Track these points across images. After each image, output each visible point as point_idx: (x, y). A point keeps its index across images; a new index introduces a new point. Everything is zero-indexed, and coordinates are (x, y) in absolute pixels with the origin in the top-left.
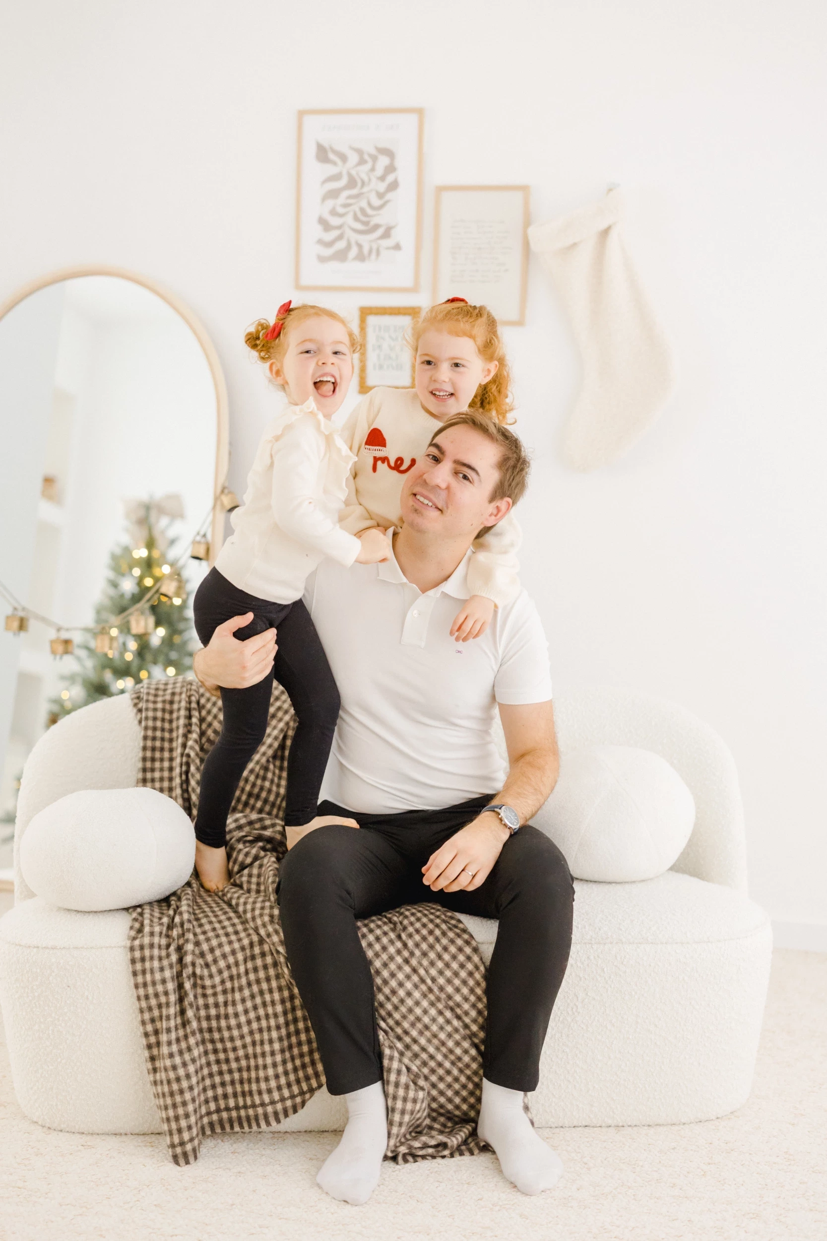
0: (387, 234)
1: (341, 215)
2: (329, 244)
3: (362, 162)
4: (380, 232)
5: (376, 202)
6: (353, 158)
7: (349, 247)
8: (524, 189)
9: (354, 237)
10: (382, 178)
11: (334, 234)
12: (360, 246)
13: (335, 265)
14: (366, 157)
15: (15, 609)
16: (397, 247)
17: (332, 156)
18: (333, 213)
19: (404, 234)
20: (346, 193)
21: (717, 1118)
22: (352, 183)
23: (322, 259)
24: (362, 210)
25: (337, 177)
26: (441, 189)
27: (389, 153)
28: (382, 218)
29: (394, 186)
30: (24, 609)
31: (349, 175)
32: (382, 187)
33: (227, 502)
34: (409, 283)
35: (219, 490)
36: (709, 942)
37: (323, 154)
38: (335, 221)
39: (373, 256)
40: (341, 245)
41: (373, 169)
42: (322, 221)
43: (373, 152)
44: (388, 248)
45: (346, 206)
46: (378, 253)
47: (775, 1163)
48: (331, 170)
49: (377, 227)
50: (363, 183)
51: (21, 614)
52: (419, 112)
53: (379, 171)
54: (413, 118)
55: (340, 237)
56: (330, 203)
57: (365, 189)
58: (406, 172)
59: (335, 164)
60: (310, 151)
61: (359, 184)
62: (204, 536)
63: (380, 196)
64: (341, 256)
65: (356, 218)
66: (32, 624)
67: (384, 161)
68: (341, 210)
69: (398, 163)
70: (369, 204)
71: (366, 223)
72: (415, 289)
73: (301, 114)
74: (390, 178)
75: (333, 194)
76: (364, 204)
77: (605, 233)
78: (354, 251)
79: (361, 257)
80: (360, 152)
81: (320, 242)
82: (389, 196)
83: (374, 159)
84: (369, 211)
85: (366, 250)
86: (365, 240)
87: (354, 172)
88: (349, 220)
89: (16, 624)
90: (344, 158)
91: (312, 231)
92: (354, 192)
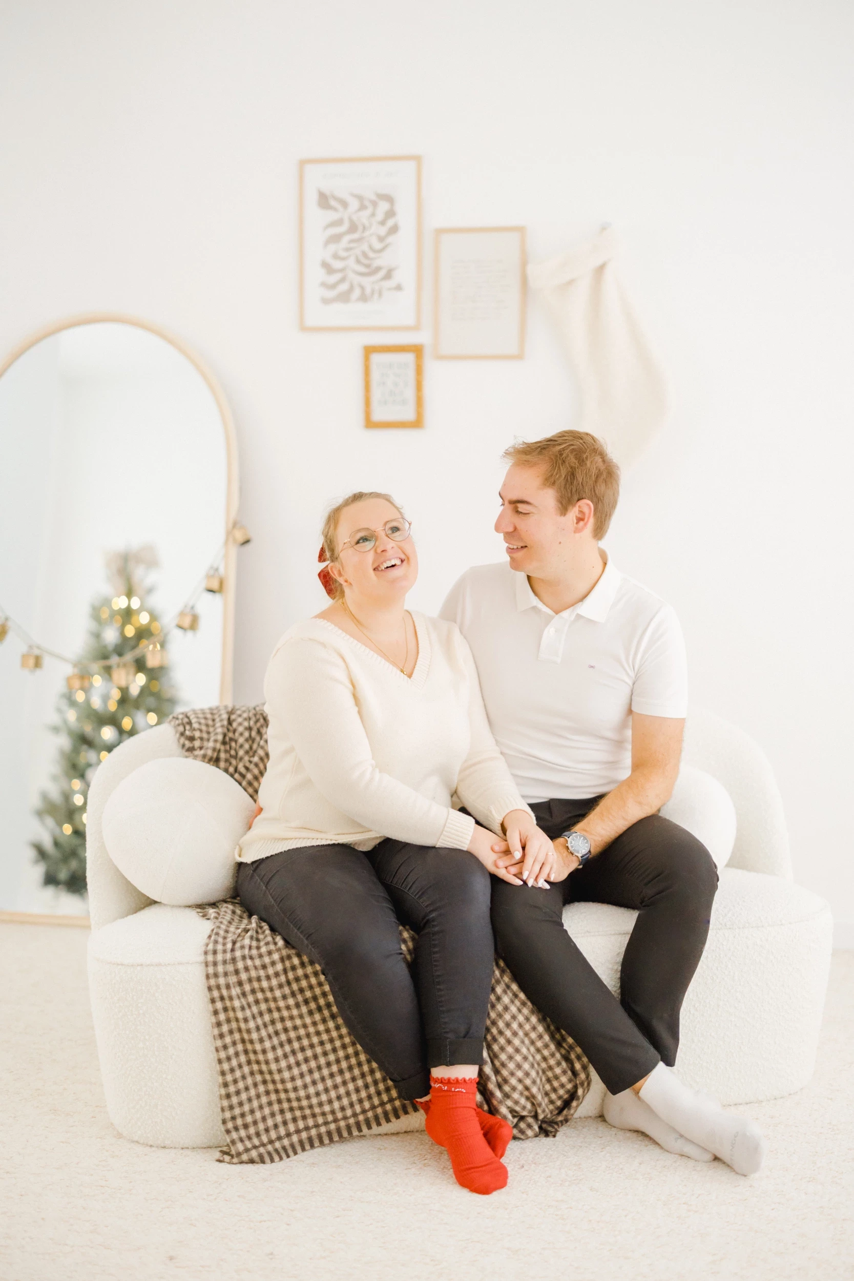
0: (388, 276)
1: (343, 259)
2: (333, 287)
3: (363, 207)
4: (381, 274)
5: (378, 245)
6: (354, 204)
7: (351, 289)
8: (520, 230)
9: (357, 279)
10: (383, 223)
11: (338, 276)
12: (362, 288)
13: (338, 307)
14: (367, 203)
15: (31, 647)
16: (399, 288)
17: (333, 203)
18: (336, 256)
19: (405, 275)
20: (347, 238)
21: (790, 1095)
22: (353, 228)
23: (326, 301)
24: (365, 255)
25: (339, 222)
26: (440, 232)
27: (389, 199)
28: (383, 261)
29: (394, 230)
30: (38, 647)
31: (351, 221)
32: (383, 231)
33: (240, 537)
34: (410, 321)
35: (230, 525)
36: (782, 925)
37: (324, 200)
38: (337, 265)
39: (376, 296)
40: (344, 287)
41: (373, 215)
42: (325, 265)
43: (374, 198)
44: (390, 289)
45: (347, 249)
46: (380, 294)
47: (821, 1133)
48: (332, 216)
49: (378, 269)
50: (364, 228)
51: (36, 652)
52: (417, 159)
53: (380, 216)
54: (411, 166)
55: (343, 280)
56: (332, 248)
57: (367, 233)
58: (405, 217)
59: (335, 209)
60: (311, 198)
61: (360, 228)
62: (217, 570)
63: (381, 239)
64: (344, 297)
65: (358, 261)
66: (47, 661)
67: (384, 206)
68: (343, 254)
69: (398, 208)
70: (371, 248)
71: (368, 266)
72: (416, 328)
73: (303, 163)
74: (390, 223)
75: (336, 239)
76: (365, 247)
77: (601, 269)
78: (357, 293)
79: (364, 298)
80: (360, 198)
81: (324, 285)
82: (390, 239)
83: (375, 204)
84: (371, 255)
85: (368, 291)
86: (367, 282)
87: (355, 218)
88: (351, 262)
89: (32, 662)
90: (345, 204)
91: (315, 275)
92: (356, 236)
